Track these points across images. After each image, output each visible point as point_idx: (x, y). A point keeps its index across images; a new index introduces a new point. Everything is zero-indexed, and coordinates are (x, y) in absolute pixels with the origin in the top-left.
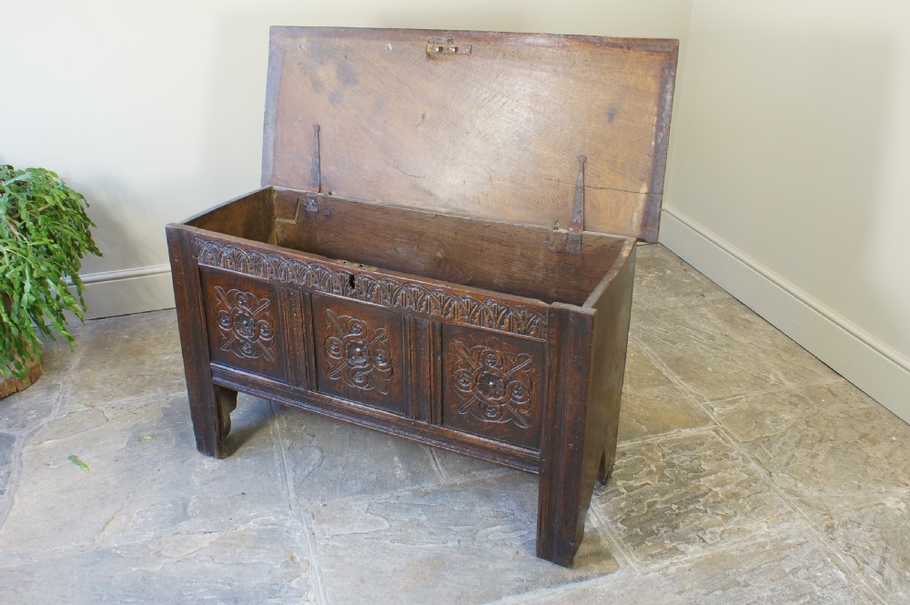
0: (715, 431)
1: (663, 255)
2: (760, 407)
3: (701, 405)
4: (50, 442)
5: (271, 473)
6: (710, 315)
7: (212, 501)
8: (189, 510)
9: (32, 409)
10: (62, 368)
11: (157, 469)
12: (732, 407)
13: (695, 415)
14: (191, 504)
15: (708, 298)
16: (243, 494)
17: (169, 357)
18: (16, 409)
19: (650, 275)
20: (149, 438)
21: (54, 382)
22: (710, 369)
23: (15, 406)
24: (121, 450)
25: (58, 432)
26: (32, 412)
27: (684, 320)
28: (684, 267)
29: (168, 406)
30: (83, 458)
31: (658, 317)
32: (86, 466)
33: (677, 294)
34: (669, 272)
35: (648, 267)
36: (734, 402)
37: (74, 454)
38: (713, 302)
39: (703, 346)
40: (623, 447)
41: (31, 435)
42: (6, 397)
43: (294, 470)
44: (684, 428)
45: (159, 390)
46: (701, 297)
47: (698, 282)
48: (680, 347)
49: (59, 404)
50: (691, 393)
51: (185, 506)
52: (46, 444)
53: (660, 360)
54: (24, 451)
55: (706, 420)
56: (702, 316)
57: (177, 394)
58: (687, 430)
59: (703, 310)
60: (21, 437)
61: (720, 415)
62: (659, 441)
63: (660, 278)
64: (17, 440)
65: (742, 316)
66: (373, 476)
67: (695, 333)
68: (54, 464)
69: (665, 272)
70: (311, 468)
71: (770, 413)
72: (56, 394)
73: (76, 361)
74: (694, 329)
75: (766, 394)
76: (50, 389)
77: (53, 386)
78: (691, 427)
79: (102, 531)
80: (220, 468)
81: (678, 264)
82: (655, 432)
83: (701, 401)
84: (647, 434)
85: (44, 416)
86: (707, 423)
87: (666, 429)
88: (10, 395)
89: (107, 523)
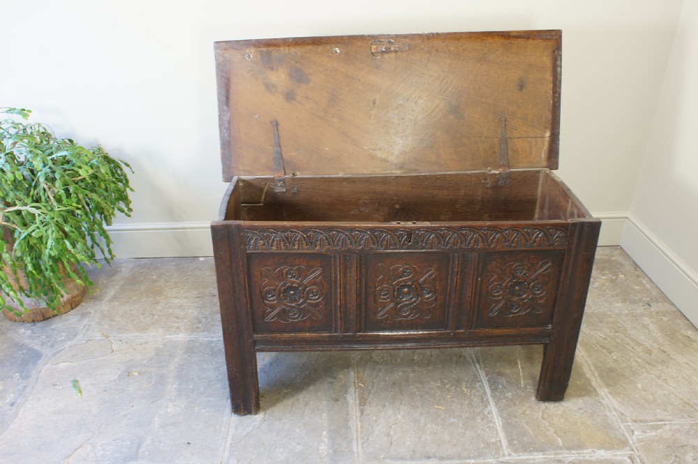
0: (631, 458)
1: (621, 259)
2: (683, 439)
3: (622, 425)
4: (65, 364)
5: (217, 427)
6: (652, 327)
7: (162, 445)
8: (141, 450)
9: (64, 332)
10: (98, 299)
11: (131, 405)
12: (654, 434)
13: (613, 436)
14: (144, 445)
15: (654, 308)
16: (189, 443)
17: (179, 300)
18: (53, 330)
19: (603, 277)
20: (136, 374)
21: (89, 309)
22: (639, 386)
23: (53, 327)
24: (112, 381)
25: (74, 356)
26: (64, 334)
27: (625, 329)
28: (637, 273)
29: (162, 347)
30: (82, 384)
31: (601, 322)
32: (81, 392)
33: (624, 301)
34: (622, 276)
35: (603, 269)
36: (657, 428)
37: (77, 379)
38: (657, 313)
39: (638, 360)
40: (534, 459)
41: (54, 355)
42: (50, 318)
43: (236, 429)
44: (599, 448)
45: (160, 330)
46: (647, 306)
47: (648, 290)
48: (615, 357)
49: (84, 330)
50: (615, 409)
51: (139, 446)
52: (62, 365)
53: (593, 368)
54: (43, 369)
55: (623, 444)
56: (644, 326)
57: (172, 336)
58: (602, 452)
59: (647, 320)
60: (47, 355)
61: (639, 441)
62: (570, 459)
63: (612, 281)
64: (43, 358)
65: (683, 332)
66: (300, 448)
67: (632, 344)
68: (60, 386)
69: (618, 276)
70: (251, 428)
71: (694, 447)
72: (86, 321)
73: (111, 293)
74: (633, 340)
75: (693, 425)
76: (84, 315)
77: (87, 313)
78: (607, 449)
79: (69, 457)
80: (179, 414)
81: (633, 269)
82: (569, 449)
83: (622, 421)
84: (560, 448)
85: (70, 340)
86: (623, 447)
87: (580, 446)
88: (54, 316)
89: (76, 450)
